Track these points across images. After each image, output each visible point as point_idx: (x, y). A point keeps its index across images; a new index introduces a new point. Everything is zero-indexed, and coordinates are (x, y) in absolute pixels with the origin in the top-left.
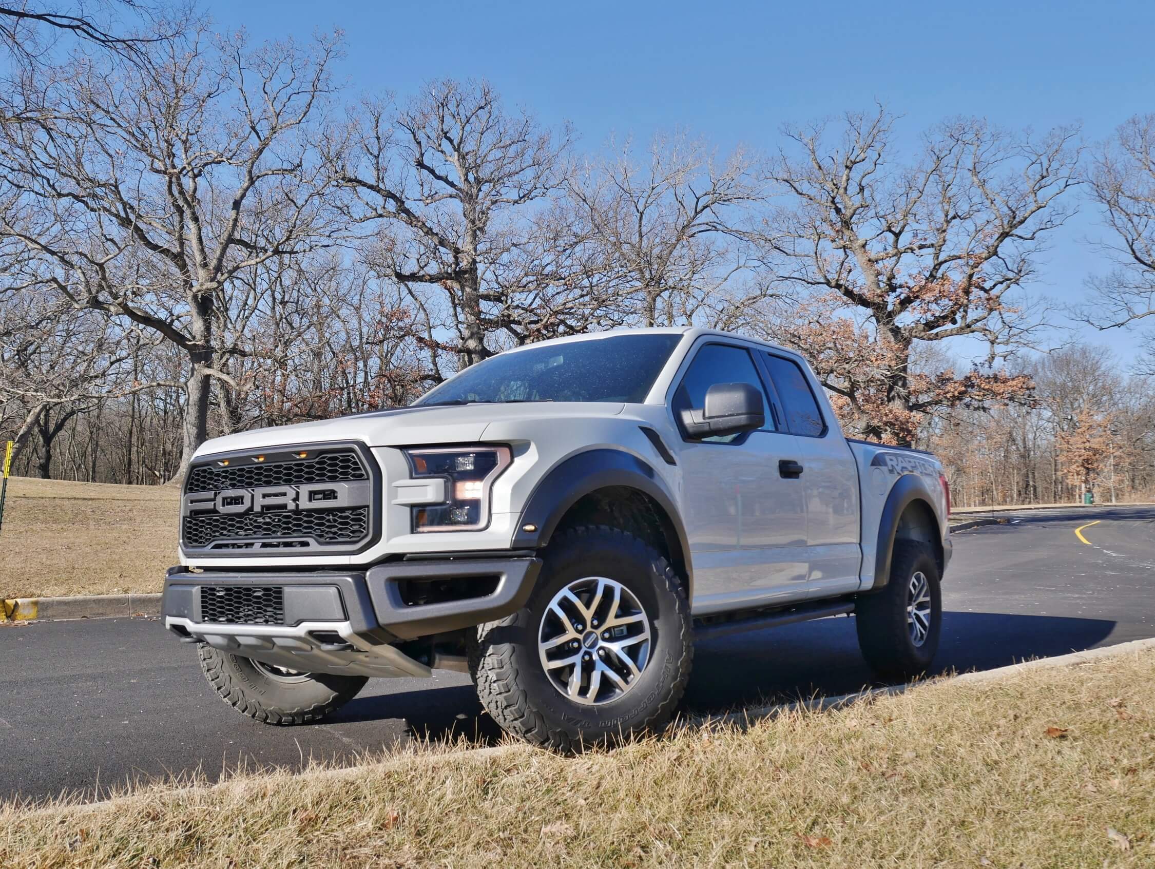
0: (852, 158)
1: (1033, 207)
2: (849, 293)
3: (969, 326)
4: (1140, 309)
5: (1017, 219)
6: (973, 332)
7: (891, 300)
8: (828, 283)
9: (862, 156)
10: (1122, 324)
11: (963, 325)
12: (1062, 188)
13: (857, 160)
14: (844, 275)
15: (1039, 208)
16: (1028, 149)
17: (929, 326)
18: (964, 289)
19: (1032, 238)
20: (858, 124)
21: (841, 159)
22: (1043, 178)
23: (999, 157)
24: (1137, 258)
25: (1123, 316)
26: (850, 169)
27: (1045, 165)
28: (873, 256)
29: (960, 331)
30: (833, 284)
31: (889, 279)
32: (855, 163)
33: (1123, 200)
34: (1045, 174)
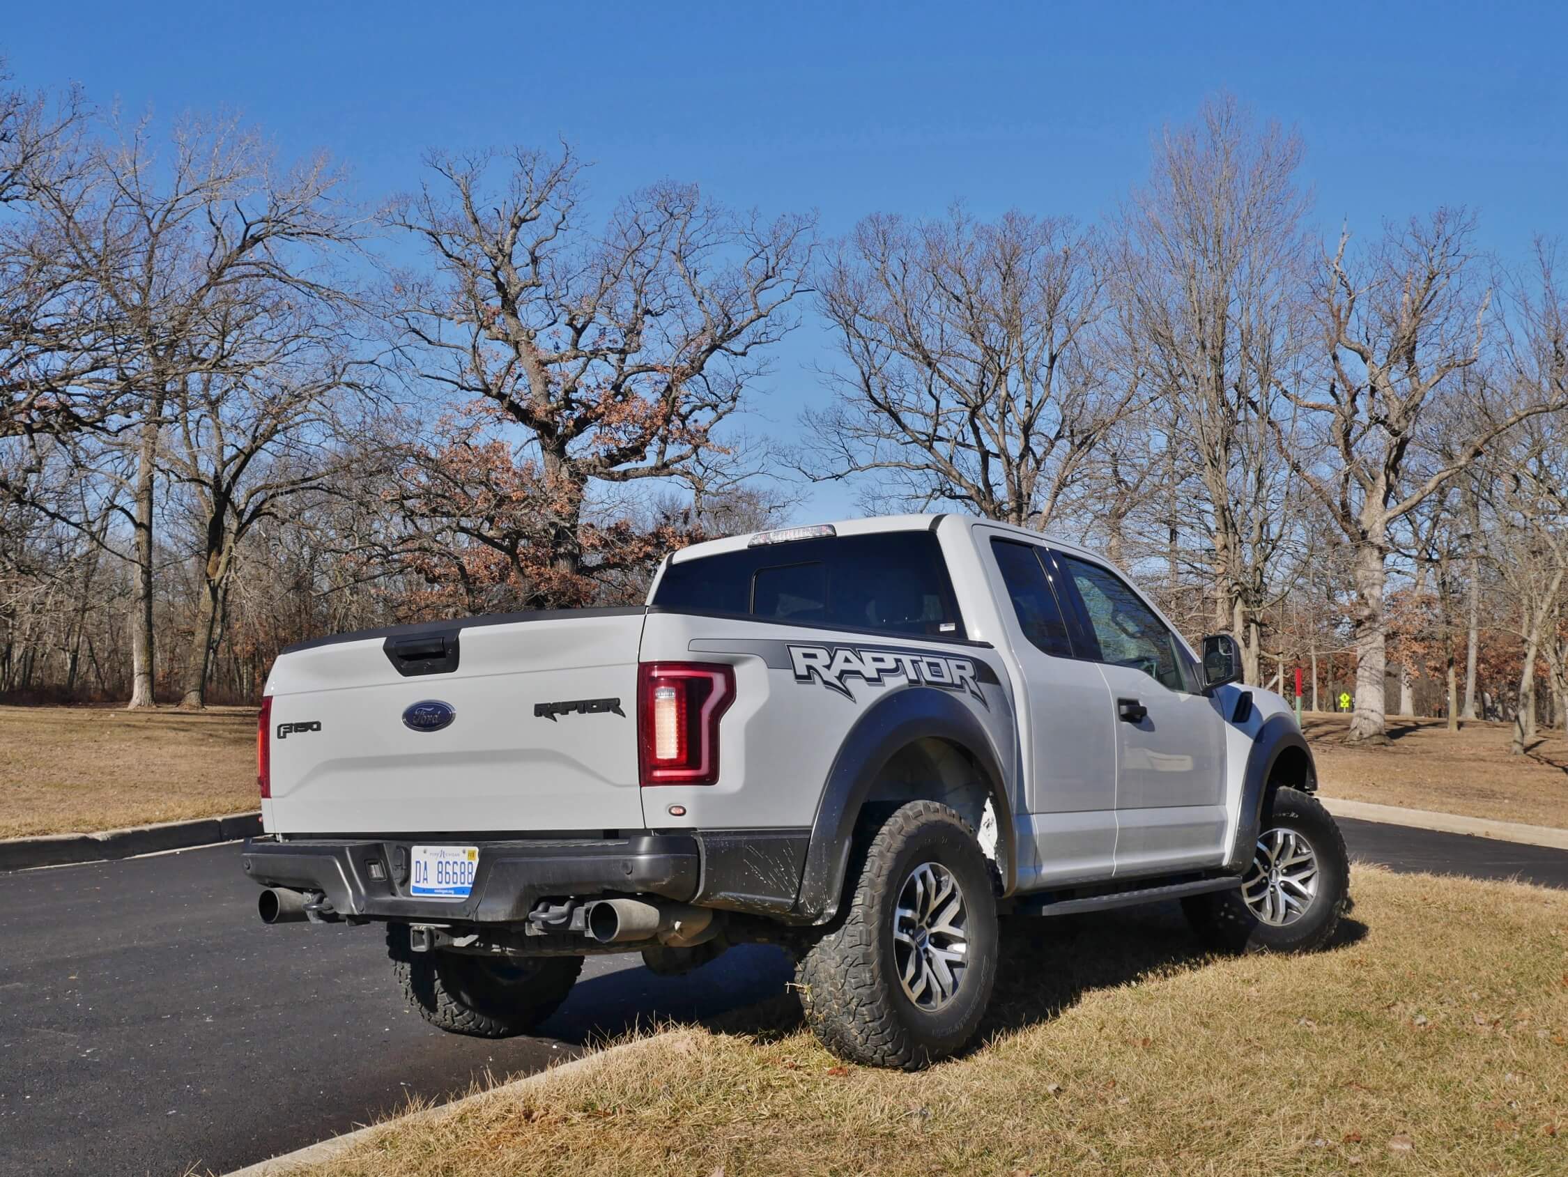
0: (522, 214)
1: (752, 314)
2: (513, 408)
3: (665, 465)
4: (862, 460)
5: (732, 329)
6: (671, 474)
7: (565, 420)
8: (487, 392)
9: (535, 213)
10: (840, 476)
11: (660, 464)
12: (789, 295)
13: (528, 217)
14: (510, 380)
15: (760, 317)
16: (752, 237)
17: (613, 460)
18: (664, 416)
19: (744, 354)
20: (530, 166)
21: (508, 213)
22: (768, 277)
23: (711, 239)
24: (871, 397)
25: (841, 466)
26: (517, 228)
27: (772, 262)
28: (544, 356)
29: (656, 471)
30: (494, 392)
31: (567, 392)
32: (523, 221)
33: (860, 322)
34: (770, 273)
